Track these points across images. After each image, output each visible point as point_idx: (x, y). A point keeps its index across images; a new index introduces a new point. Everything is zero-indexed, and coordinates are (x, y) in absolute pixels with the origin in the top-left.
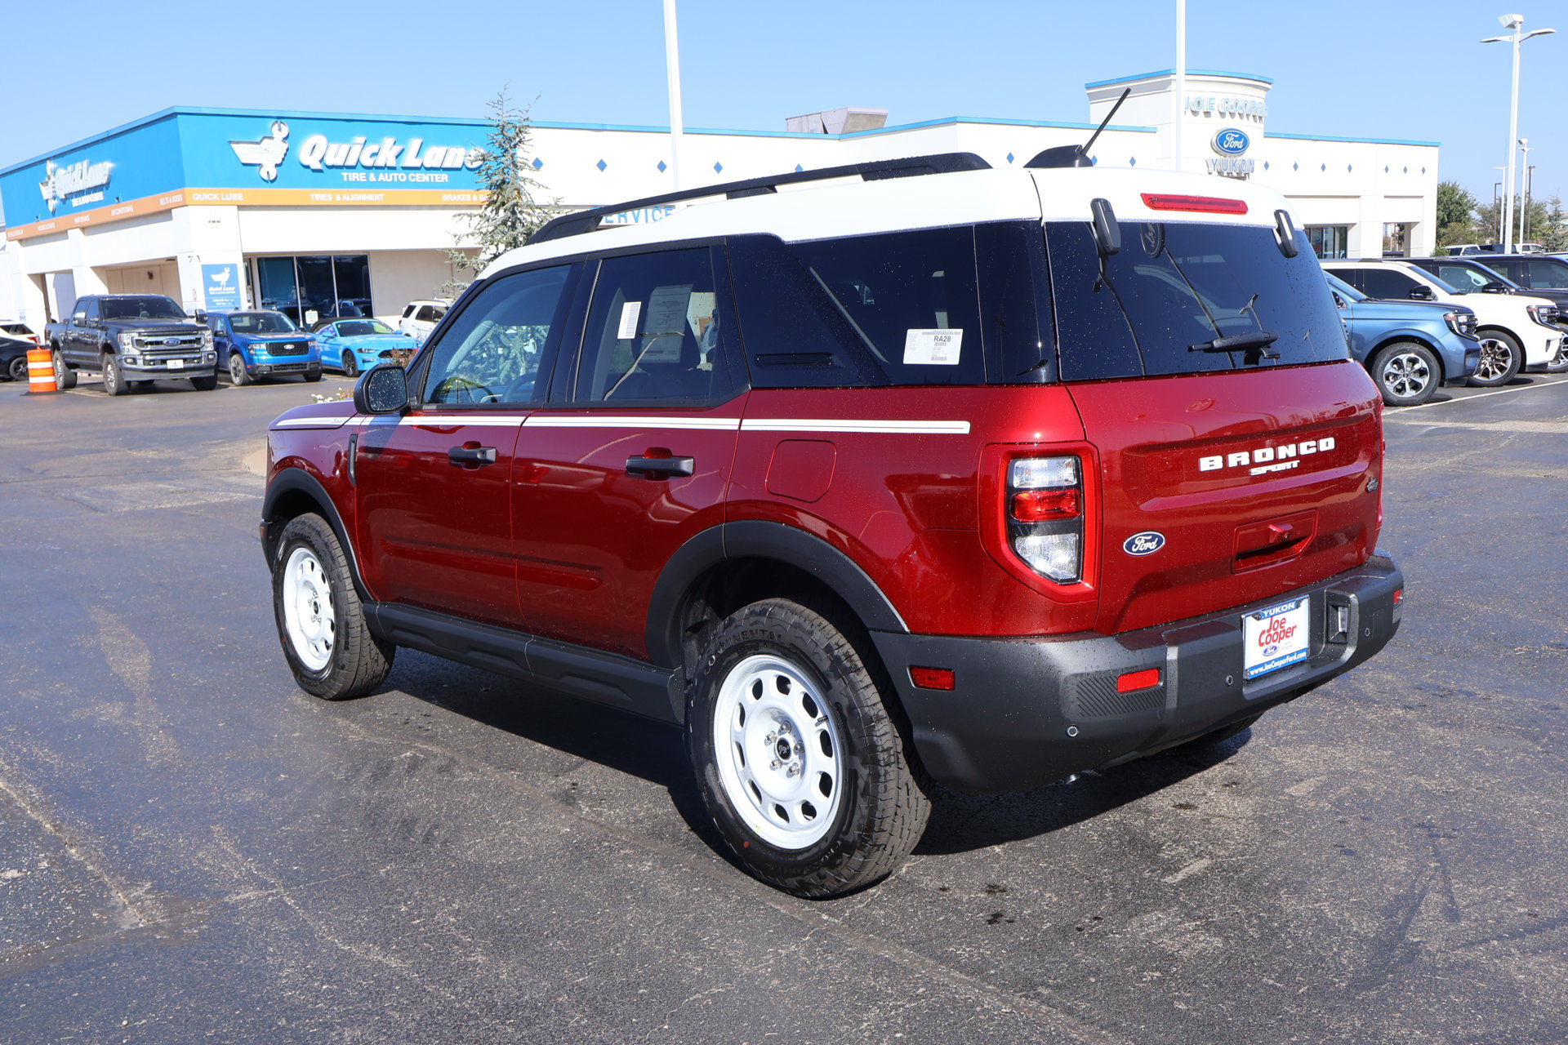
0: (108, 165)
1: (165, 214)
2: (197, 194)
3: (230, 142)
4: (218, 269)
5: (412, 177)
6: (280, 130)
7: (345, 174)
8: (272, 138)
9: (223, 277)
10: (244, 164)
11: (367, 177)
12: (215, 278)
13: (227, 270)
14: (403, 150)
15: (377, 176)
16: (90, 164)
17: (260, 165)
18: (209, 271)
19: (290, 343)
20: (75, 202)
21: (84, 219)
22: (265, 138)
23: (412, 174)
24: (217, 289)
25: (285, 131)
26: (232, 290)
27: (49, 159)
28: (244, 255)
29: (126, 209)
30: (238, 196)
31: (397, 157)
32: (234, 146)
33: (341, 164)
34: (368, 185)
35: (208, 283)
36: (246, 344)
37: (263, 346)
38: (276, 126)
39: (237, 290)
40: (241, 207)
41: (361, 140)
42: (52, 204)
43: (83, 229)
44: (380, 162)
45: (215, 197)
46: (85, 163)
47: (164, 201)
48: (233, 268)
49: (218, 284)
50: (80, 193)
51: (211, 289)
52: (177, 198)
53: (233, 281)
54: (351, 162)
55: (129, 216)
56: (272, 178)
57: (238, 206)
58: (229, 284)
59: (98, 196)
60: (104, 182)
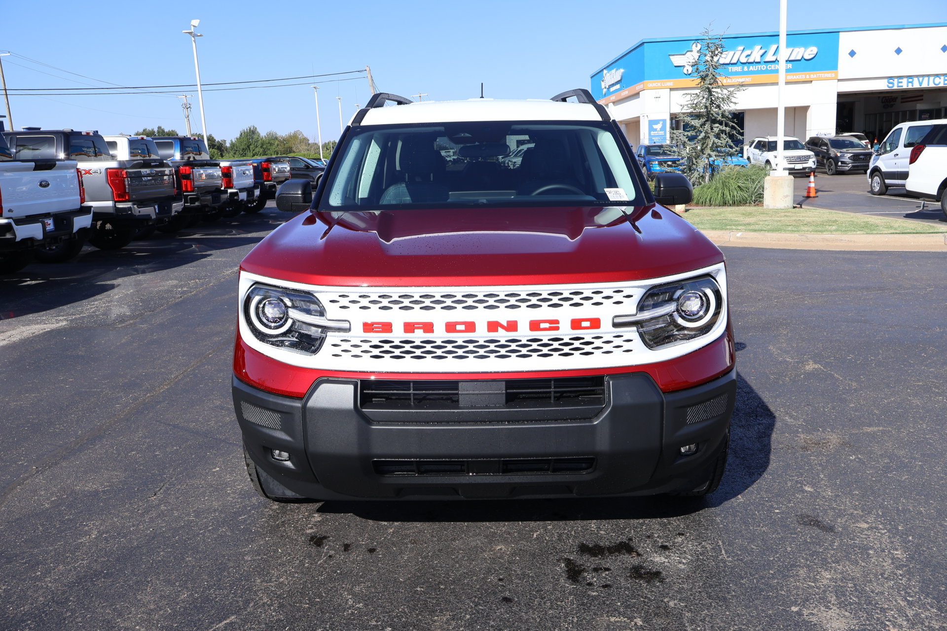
0: (622, 70)
1: (637, 95)
2: (650, 84)
3: (669, 55)
4: (656, 122)
5: (770, 67)
6: (696, 46)
7: (730, 68)
8: (692, 51)
9: (658, 127)
10: (676, 66)
11: (743, 68)
12: (655, 127)
13: (661, 123)
14: (766, 52)
15: (748, 68)
16: (617, 70)
17: (684, 66)
18: (652, 123)
19: (670, 161)
20: (612, 89)
21: (613, 98)
22: (688, 51)
23: (769, 65)
24: (655, 132)
25: (699, 46)
26: (662, 133)
27: (605, 68)
28: (671, 114)
29: (625, 93)
30: (670, 83)
31: (761, 56)
32: (671, 57)
33: (728, 62)
34: (743, 73)
35: (651, 129)
36: (649, 161)
37: (657, 162)
38: (695, 45)
39: (665, 133)
40: (671, 89)
41: (741, 48)
42: (605, 90)
43: (614, 103)
44: (751, 60)
45: (659, 84)
46: (615, 70)
47: (638, 87)
48: (664, 121)
49: (656, 130)
50: (613, 85)
51: (652, 132)
52: (641, 86)
53: (663, 128)
54: (734, 61)
55: (627, 95)
56: (689, 72)
57: (670, 89)
58: (661, 130)
59: (618, 86)
60: (619, 79)
